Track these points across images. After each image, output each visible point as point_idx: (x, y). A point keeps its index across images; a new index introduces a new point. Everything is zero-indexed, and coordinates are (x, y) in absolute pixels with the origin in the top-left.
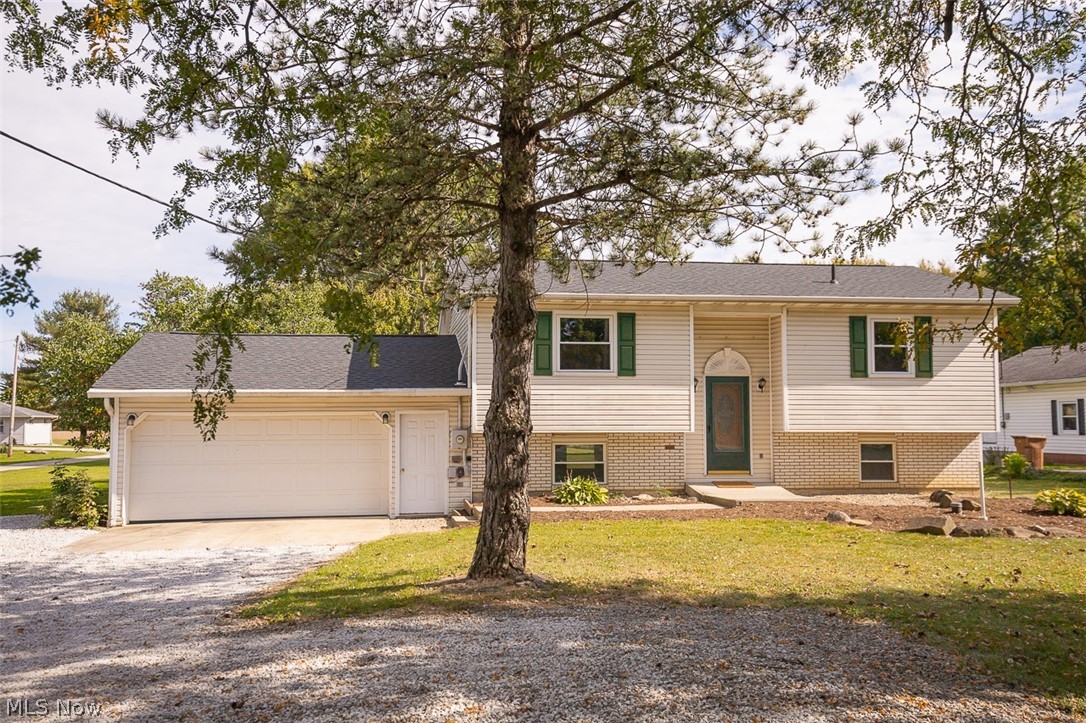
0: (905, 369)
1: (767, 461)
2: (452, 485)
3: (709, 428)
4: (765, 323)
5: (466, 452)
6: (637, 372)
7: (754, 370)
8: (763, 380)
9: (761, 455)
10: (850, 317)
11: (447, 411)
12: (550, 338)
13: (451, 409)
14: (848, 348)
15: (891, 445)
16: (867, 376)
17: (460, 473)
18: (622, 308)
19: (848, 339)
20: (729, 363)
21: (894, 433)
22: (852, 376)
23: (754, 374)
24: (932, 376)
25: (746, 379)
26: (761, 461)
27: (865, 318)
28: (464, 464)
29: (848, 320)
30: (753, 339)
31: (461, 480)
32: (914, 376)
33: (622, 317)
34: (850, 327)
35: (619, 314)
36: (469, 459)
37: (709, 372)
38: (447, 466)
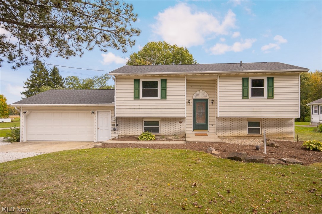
0: (263, 96)
1: (214, 127)
2: (112, 133)
3: (194, 116)
4: (214, 81)
5: (116, 123)
6: (167, 98)
7: (210, 97)
8: (213, 100)
9: (212, 125)
10: (243, 78)
11: (111, 111)
12: (139, 88)
13: (112, 110)
14: (242, 89)
15: (259, 122)
16: (248, 98)
17: (115, 129)
18: (162, 77)
19: (242, 85)
20: (201, 95)
21: (261, 118)
22: (243, 99)
23: (210, 98)
24: (273, 98)
25: (207, 100)
26: (213, 127)
27: (248, 78)
28: (116, 127)
29: (242, 79)
30: (210, 87)
31: (115, 131)
32: (266, 98)
33: (162, 80)
34: (242, 81)
35: (161, 79)
36: (117, 125)
37: (194, 98)
38: (111, 127)
